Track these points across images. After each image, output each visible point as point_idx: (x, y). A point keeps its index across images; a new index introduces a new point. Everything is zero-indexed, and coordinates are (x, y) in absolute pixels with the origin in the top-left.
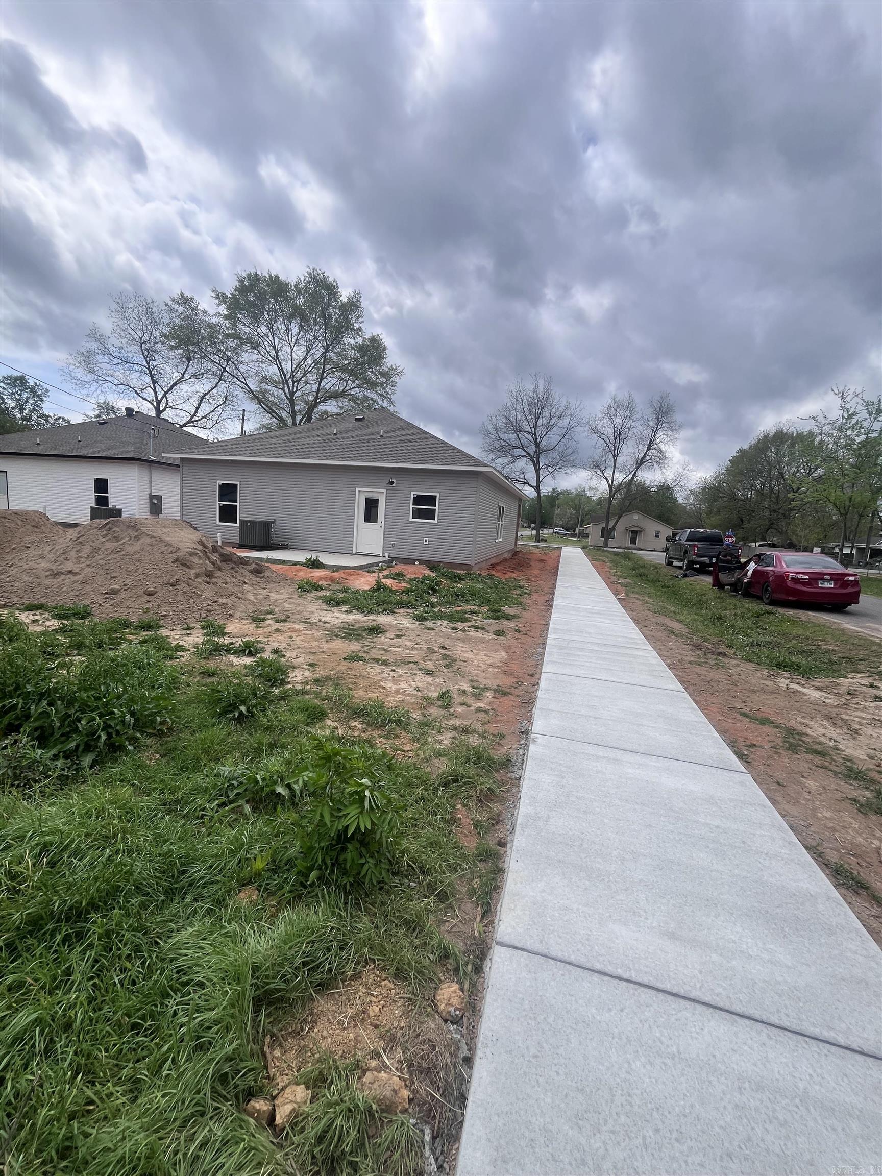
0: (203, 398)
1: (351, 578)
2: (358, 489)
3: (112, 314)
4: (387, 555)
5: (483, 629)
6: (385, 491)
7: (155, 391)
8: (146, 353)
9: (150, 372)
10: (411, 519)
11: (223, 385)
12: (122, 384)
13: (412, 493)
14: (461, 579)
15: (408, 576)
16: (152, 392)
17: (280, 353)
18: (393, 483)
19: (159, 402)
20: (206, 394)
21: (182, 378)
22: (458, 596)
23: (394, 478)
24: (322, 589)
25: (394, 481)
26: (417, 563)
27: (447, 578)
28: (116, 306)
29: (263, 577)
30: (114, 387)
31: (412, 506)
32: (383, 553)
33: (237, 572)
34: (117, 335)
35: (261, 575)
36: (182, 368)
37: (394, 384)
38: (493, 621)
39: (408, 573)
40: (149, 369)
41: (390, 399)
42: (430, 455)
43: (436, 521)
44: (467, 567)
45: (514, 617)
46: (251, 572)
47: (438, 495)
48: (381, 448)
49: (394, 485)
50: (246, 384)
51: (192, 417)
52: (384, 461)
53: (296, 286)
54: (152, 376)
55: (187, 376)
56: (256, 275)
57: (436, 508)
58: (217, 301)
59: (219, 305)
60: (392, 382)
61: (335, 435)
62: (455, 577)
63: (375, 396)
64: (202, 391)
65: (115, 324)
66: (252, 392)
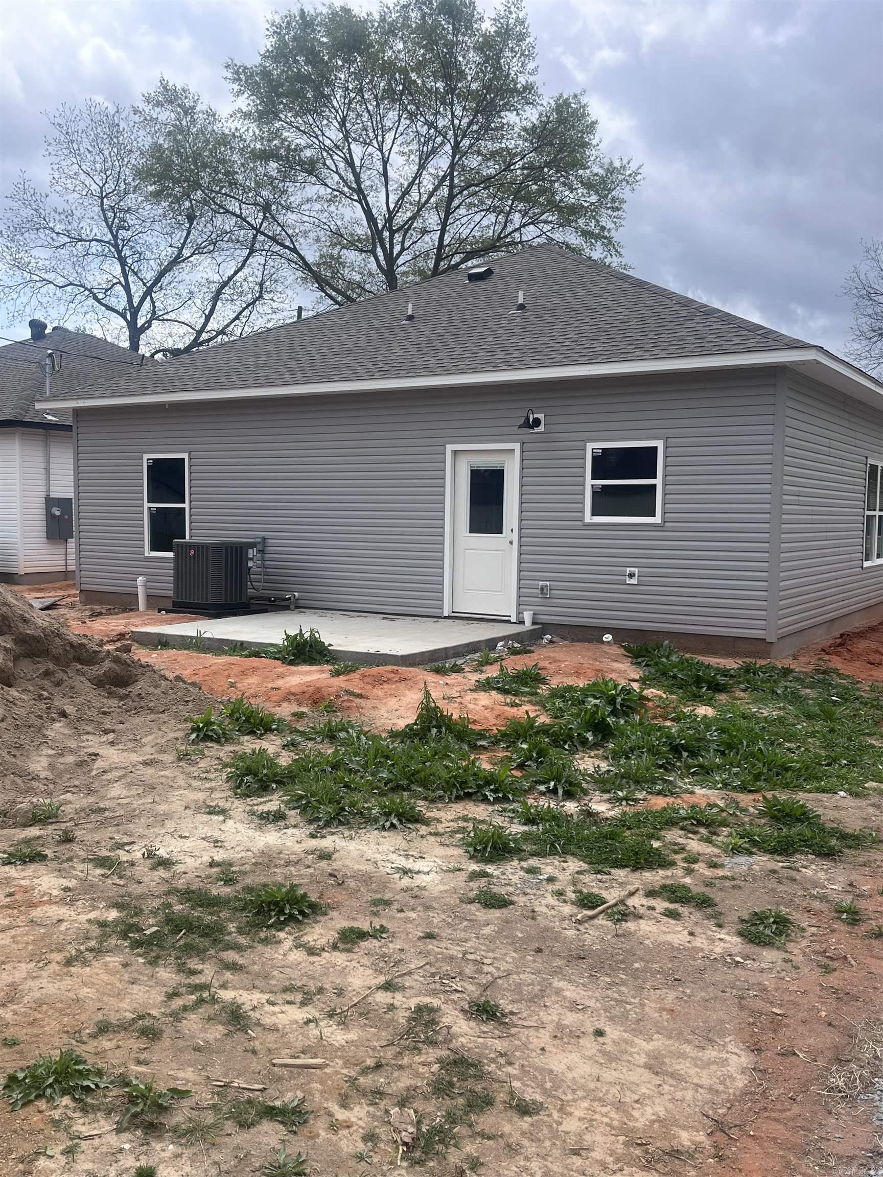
0: (219, 293)
1: (378, 692)
2: (450, 448)
3: (51, 149)
4: (527, 617)
5: (703, 903)
6: (517, 446)
7: (127, 288)
8: (110, 214)
9: (119, 252)
10: (588, 518)
11: (257, 260)
12: (71, 284)
13: (590, 446)
14: (718, 688)
15: (555, 682)
16: (123, 293)
17: (363, 176)
18: (537, 422)
19: (135, 311)
20: (225, 284)
21: (178, 256)
22: (676, 750)
23: (540, 409)
24: (268, 730)
25: (541, 416)
26: (608, 637)
27: (676, 684)
28: (57, 134)
29: (127, 696)
30: (59, 293)
31: (589, 482)
32: (519, 613)
33: (58, 684)
34: (59, 188)
35: (122, 691)
36: (179, 236)
37: (616, 206)
38: (761, 862)
39: (557, 672)
40: (116, 246)
41: (609, 239)
42: (637, 336)
43: (657, 519)
44: (760, 647)
45: (854, 841)
46: (99, 683)
47: (659, 444)
48: (513, 335)
49: (541, 428)
50: (294, 250)
51: (199, 333)
52: (512, 367)
53: (383, 19)
54: (122, 261)
55: (186, 252)
56: (302, 13)
57: (658, 482)
58: (236, 87)
59: (239, 93)
60: (613, 200)
61: (410, 318)
62: (698, 681)
63: (574, 239)
64: (216, 278)
65: (56, 167)
66: (306, 266)
